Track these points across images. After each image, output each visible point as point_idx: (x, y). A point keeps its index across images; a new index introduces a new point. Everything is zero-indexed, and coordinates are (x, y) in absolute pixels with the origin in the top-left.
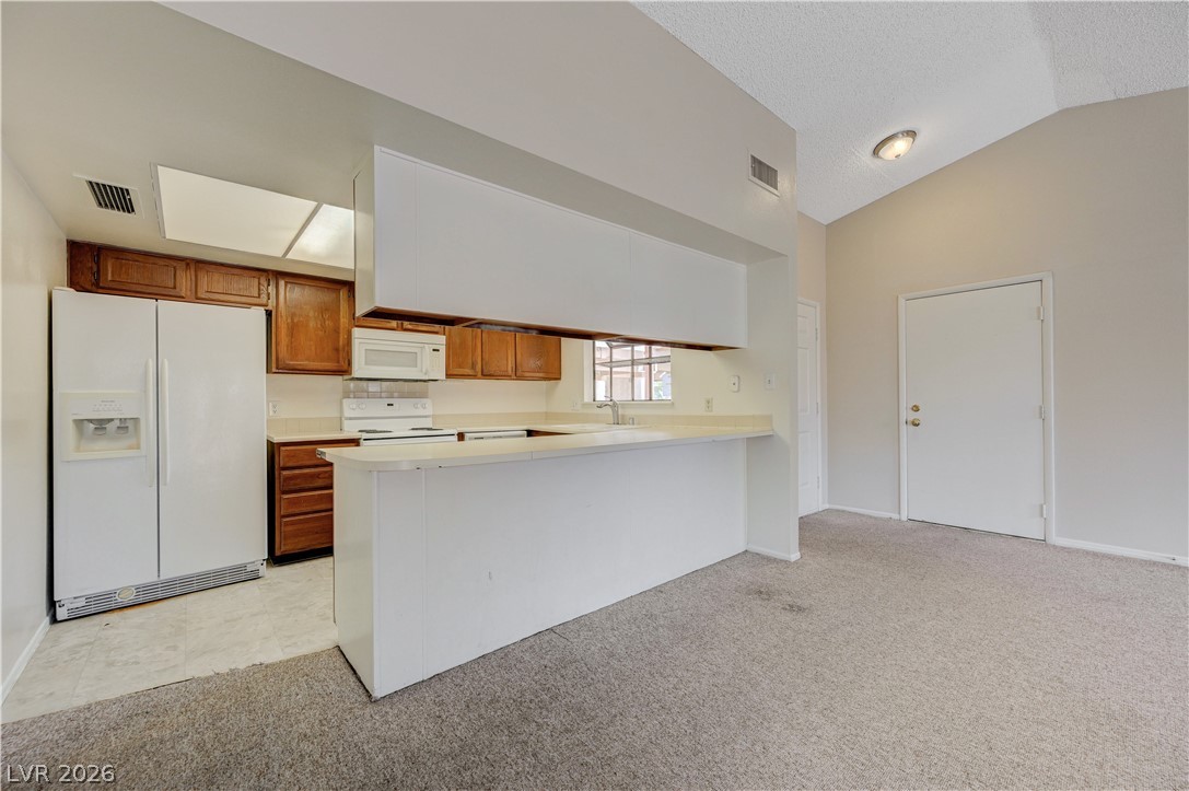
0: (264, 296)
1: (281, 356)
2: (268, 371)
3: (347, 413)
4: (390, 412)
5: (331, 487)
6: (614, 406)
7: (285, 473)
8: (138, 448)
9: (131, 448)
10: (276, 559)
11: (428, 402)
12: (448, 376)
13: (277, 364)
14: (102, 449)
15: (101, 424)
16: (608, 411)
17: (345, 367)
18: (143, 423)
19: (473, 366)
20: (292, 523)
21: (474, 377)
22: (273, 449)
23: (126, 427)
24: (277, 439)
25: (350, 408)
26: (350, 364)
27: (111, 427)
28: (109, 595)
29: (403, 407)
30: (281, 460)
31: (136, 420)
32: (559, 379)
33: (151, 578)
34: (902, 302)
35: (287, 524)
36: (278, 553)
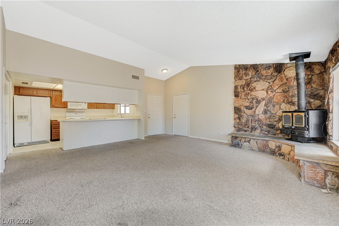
0: (50, 94)
1: (53, 105)
2: (51, 107)
3: (67, 115)
4: (76, 115)
5: (59, 128)
6: (121, 114)
7: (54, 125)
8: (28, 120)
9: (26, 120)
10: (52, 140)
11: (85, 113)
12: (88, 108)
13: (52, 106)
14: (21, 120)
15: (21, 117)
16: (120, 115)
17: (66, 107)
18: (28, 117)
19: (94, 107)
20: (55, 134)
21: (94, 108)
22: (51, 121)
23: (26, 117)
24: (52, 120)
25: (68, 114)
26: (67, 106)
27: (23, 117)
28: (23, 144)
29: (79, 114)
30: (53, 123)
31: (27, 116)
32: (114, 109)
33: (30, 141)
34: (174, 96)
35: (54, 134)
36: (52, 139)
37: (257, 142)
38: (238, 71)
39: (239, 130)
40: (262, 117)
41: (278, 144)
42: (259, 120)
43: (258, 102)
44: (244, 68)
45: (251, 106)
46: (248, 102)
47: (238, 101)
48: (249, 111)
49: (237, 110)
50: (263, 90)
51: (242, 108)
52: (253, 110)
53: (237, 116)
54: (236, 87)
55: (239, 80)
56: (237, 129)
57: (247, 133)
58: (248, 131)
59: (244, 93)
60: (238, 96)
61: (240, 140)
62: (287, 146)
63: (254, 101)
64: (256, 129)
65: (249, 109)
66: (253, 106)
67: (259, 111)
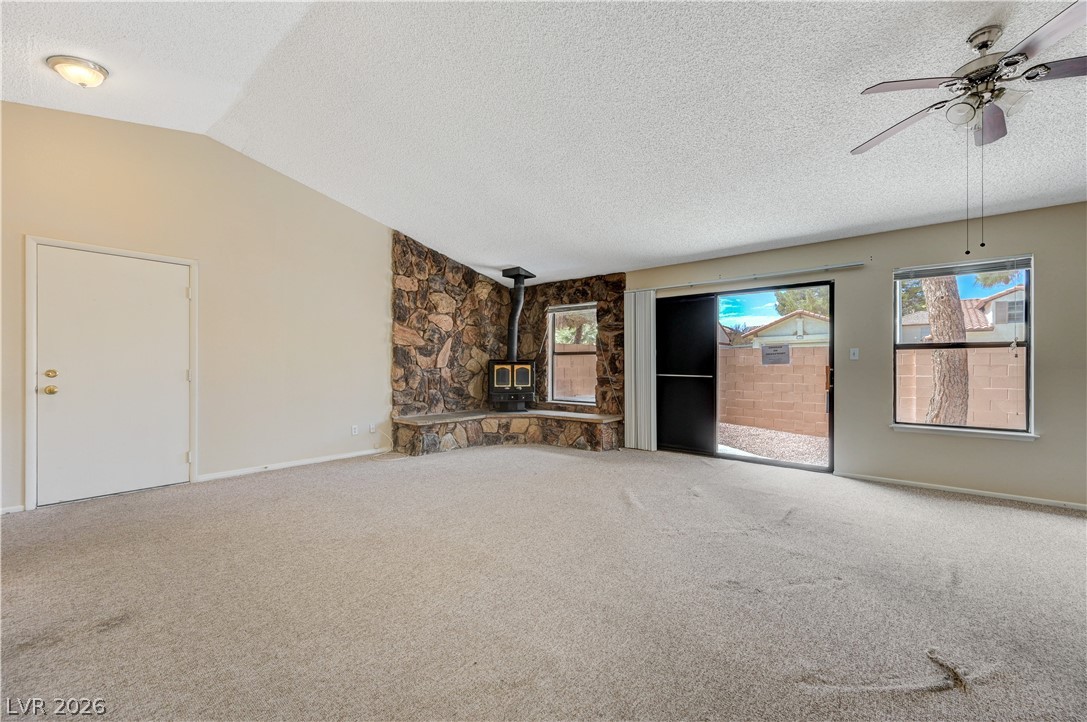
34: (30, 244)
37: (465, 429)
38: (405, 253)
39: (406, 409)
40: (446, 373)
41: (504, 421)
42: (441, 380)
43: (442, 341)
44: (417, 249)
45: (429, 348)
46: (423, 338)
47: (404, 331)
48: (425, 358)
49: (400, 356)
50: (447, 314)
51: (413, 352)
52: (434, 356)
53: (400, 372)
54: (398, 294)
55: (404, 275)
56: (401, 408)
57: (422, 414)
58: (423, 408)
59: (415, 314)
60: (404, 321)
61: (437, 433)
62: (522, 420)
63: (437, 336)
64: (438, 401)
65: (425, 355)
66: (433, 347)
67: (443, 360)
